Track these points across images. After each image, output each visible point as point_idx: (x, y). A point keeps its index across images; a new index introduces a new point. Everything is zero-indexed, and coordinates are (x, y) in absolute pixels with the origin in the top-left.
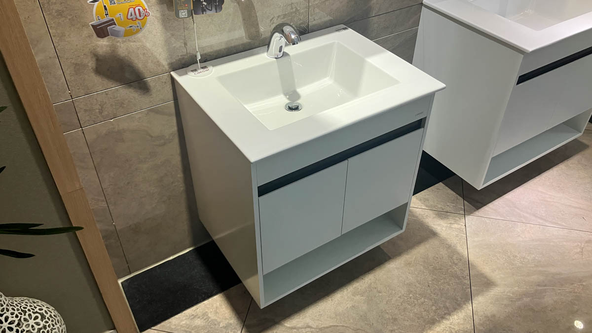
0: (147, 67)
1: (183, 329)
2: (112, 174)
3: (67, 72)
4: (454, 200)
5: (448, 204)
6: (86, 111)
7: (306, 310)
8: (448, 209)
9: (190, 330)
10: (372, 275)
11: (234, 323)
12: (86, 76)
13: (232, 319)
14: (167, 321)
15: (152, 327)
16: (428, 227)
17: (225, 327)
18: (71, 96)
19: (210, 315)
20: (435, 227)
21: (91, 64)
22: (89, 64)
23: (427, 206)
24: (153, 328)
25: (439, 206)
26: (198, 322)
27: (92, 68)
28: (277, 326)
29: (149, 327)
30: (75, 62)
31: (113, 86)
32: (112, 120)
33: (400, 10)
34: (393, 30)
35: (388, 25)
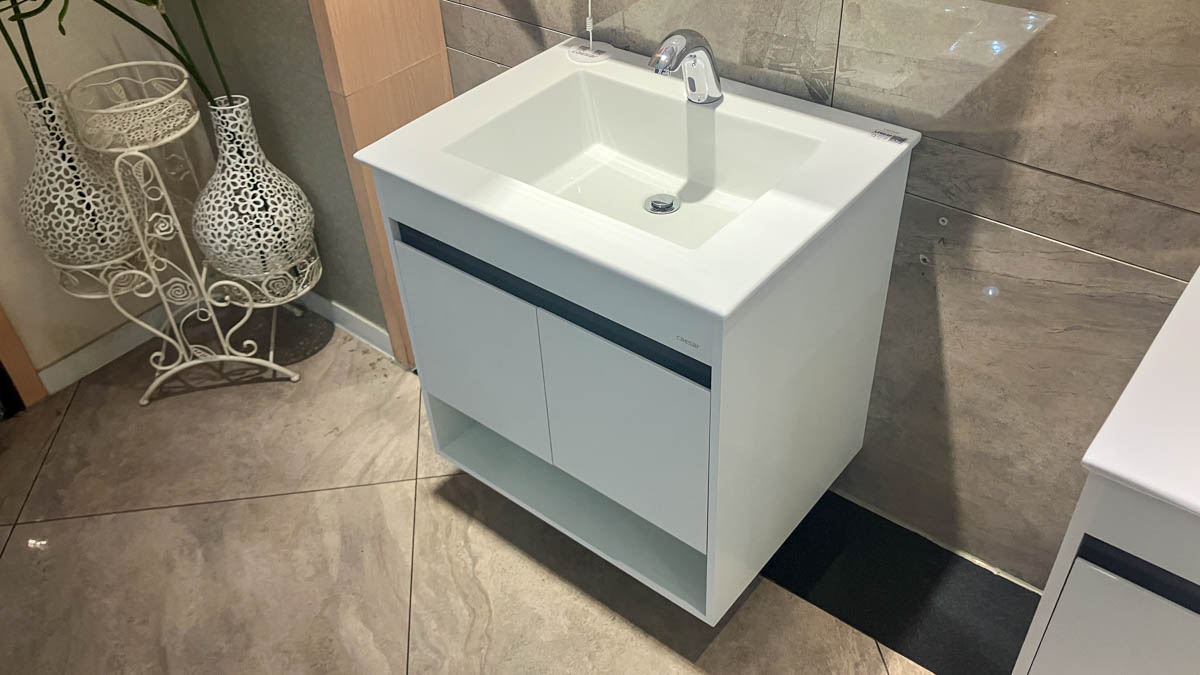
0: (545, 9)
6: (472, 30)
10: (632, 635)
32: (498, 65)
33: (1130, 198)
34: (1096, 242)
35: (1076, 217)
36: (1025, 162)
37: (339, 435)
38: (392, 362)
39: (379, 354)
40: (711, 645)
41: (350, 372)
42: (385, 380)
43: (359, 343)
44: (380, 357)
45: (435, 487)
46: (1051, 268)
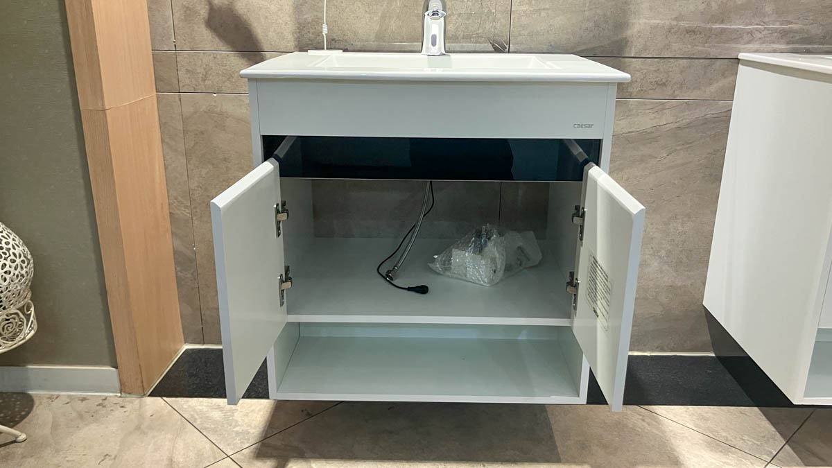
0: (267, 36)
1: (192, 413)
2: (204, 172)
3: (177, 15)
4: (764, 437)
5: (746, 438)
6: (188, 71)
7: (358, 463)
8: (739, 444)
9: (197, 417)
11: (253, 433)
12: (196, 28)
13: (254, 429)
14: (185, 399)
15: (165, 396)
16: (673, 450)
17: (237, 433)
18: (175, 46)
19: (236, 414)
20: (687, 455)
21: (204, 12)
22: (202, 12)
23: (697, 426)
24: (165, 398)
25: (724, 434)
26: (217, 415)
27: (204, 18)
28: (300, 461)
29: (161, 396)
30: (187, 5)
31: (223, 49)
32: (215, 95)
33: (689, 60)
34: (676, 93)
35: (664, 81)
36: (633, 55)
37: (115, 458)
38: (120, 397)
39: (100, 396)
40: (559, 449)
41: (81, 416)
42: (125, 410)
43: (69, 396)
44: (104, 398)
45: (252, 455)
46: (655, 118)
